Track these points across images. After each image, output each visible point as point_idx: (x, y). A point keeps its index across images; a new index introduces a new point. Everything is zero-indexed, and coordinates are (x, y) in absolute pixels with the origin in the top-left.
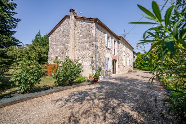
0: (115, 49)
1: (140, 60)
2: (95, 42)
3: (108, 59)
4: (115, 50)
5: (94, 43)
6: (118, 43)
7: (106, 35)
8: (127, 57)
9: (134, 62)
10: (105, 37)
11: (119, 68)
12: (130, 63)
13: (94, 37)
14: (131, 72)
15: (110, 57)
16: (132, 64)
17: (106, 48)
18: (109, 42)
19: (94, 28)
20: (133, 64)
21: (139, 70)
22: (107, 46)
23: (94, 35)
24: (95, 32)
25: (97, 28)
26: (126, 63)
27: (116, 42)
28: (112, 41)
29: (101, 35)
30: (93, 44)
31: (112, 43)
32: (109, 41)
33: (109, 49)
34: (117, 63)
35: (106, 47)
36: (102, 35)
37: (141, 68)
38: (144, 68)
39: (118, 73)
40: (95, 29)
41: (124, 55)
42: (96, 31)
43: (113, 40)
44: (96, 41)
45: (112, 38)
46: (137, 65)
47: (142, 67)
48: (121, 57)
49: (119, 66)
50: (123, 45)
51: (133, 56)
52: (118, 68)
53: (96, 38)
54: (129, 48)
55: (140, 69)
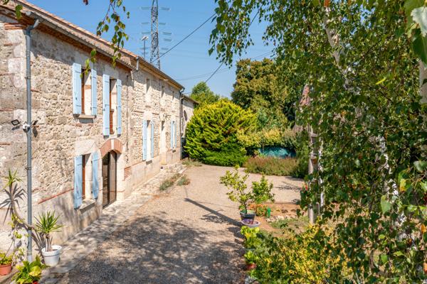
0: (112, 112)
1: (202, 130)
2: (24, 112)
3: (84, 158)
4: (114, 114)
5: (20, 114)
6: (127, 82)
7: (76, 68)
8: (158, 126)
9: (184, 132)
10: (70, 75)
11: (130, 177)
12: (168, 141)
13: (18, 90)
14: (170, 189)
15: (92, 151)
16: (175, 143)
17: (73, 121)
18: (87, 92)
19: (21, 49)
20: (179, 143)
21: (197, 163)
22: (77, 110)
23: (21, 83)
24: (23, 68)
25: (34, 47)
26: (156, 145)
27: (119, 82)
28: (99, 84)
29: (51, 75)
30: (16, 124)
31: (99, 91)
32: (90, 87)
33: (89, 121)
34: (121, 159)
35: (76, 116)
36: (57, 73)
37: (205, 156)
38: (212, 159)
39: (126, 196)
40: (23, 54)
41: (148, 121)
42: (29, 63)
43: (106, 78)
44: (29, 105)
45: (100, 73)
46: (192, 147)
47: (208, 152)
48: (138, 133)
49: (127, 169)
50: (145, 86)
51: (181, 114)
52: (126, 177)
53: (29, 91)
54: (166, 87)
55: (202, 159)
